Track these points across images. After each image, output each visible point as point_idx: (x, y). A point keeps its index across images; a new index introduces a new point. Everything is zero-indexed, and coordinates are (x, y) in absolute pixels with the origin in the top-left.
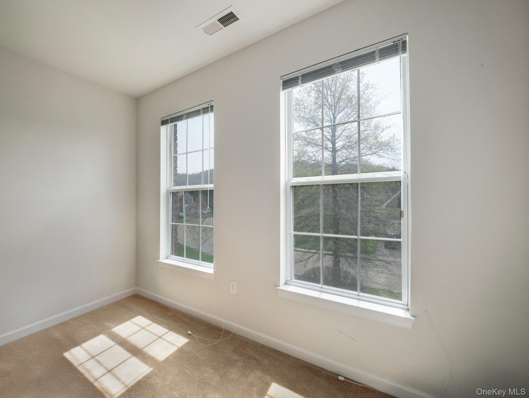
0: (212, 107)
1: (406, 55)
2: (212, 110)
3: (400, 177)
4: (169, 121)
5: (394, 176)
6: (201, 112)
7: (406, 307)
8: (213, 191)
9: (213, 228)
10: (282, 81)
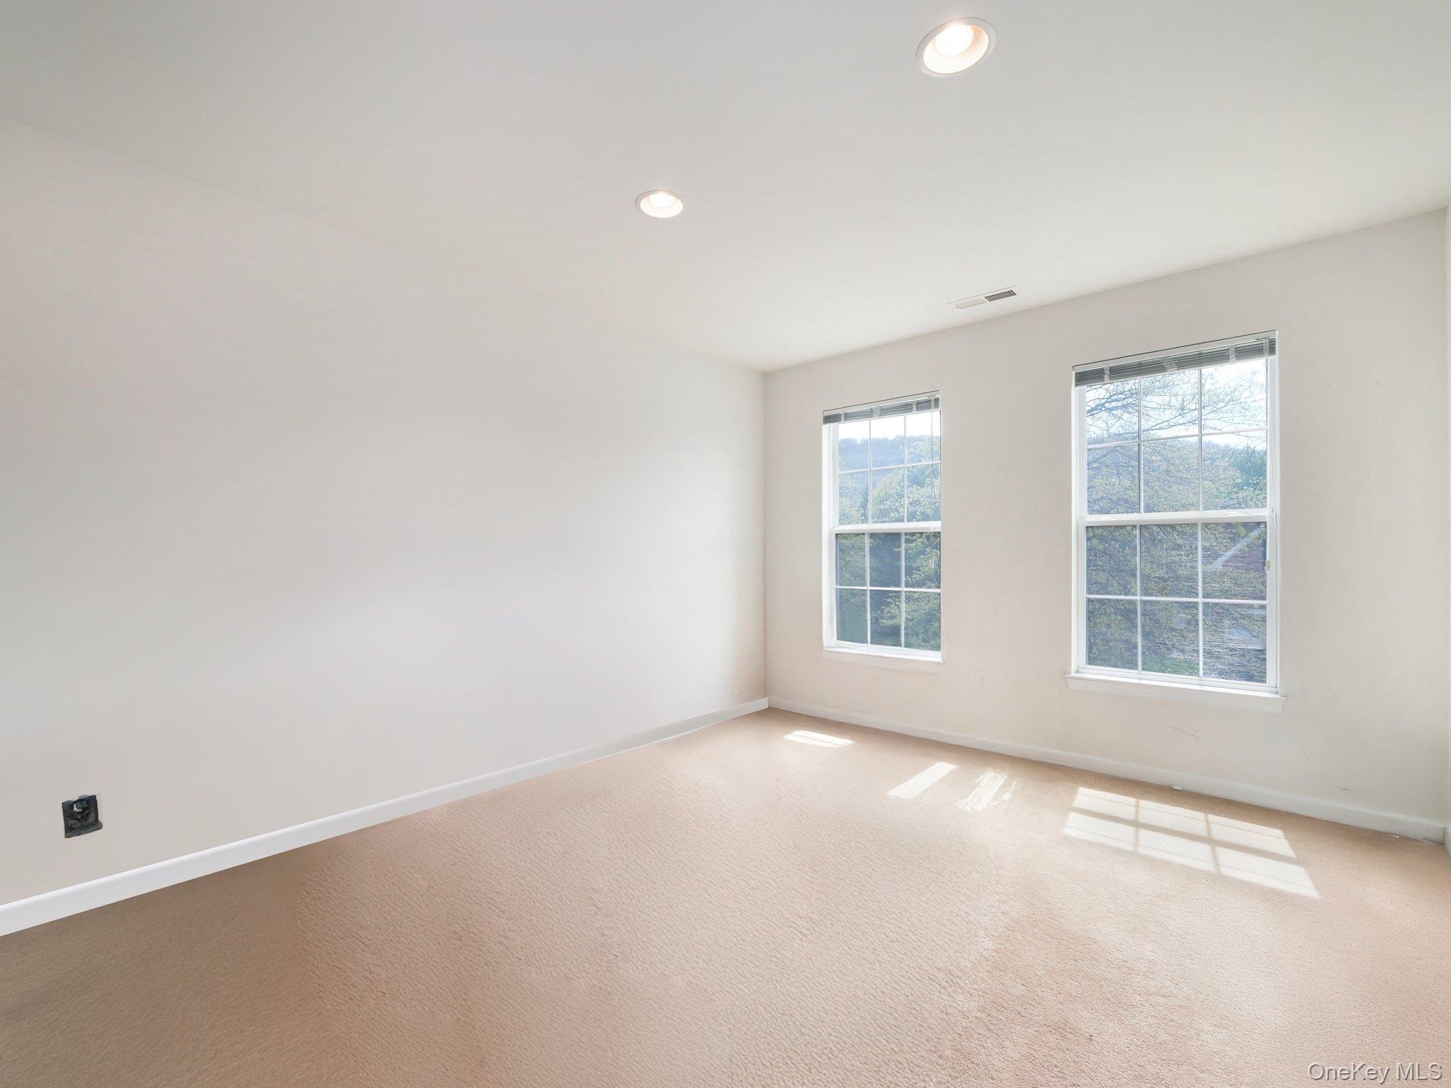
0: (937, 400)
1: (1275, 358)
2: (937, 405)
3: (1264, 517)
4: (843, 417)
5: (1255, 514)
6: (915, 408)
7: (1274, 690)
8: (939, 533)
9: (939, 594)
10: (1074, 373)
